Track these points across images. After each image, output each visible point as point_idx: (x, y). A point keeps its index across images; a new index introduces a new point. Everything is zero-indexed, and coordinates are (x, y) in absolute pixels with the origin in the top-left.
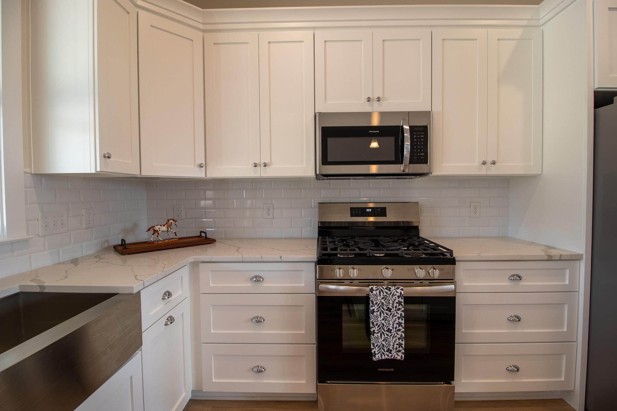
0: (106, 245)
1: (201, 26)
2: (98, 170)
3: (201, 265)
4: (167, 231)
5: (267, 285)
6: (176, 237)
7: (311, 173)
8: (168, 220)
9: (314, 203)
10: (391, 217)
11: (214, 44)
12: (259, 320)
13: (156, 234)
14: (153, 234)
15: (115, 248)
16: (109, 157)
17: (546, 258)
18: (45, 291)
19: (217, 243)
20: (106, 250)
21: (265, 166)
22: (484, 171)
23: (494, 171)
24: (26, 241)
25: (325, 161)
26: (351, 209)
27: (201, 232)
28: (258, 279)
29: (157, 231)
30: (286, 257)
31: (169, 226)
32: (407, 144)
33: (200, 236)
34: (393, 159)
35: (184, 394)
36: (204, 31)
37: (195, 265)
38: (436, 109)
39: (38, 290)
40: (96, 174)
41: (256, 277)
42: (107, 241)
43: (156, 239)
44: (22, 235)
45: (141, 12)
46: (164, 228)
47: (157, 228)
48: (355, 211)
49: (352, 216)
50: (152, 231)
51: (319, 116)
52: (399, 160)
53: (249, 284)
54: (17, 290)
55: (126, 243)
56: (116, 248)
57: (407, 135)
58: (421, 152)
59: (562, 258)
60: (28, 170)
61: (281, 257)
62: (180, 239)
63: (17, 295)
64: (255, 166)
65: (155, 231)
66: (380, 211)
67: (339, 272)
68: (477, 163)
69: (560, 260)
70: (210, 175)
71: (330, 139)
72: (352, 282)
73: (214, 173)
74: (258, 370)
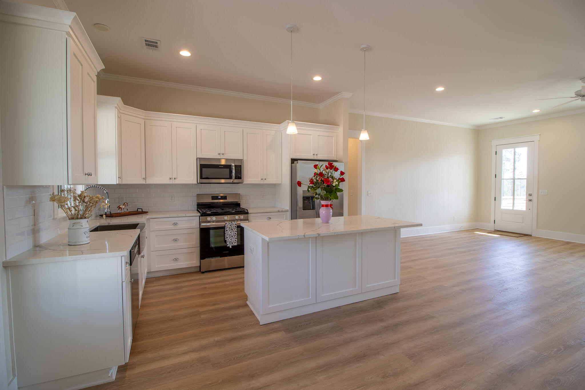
1: (144, 117)
2: (117, 183)
5: (180, 226)
6: (127, 211)
7: (195, 182)
8: (124, 203)
9: (195, 194)
10: (229, 200)
11: (150, 125)
12: (176, 240)
13: (120, 209)
14: (119, 209)
16: (120, 178)
17: (278, 211)
18: (110, 224)
19: (149, 213)
21: (175, 179)
22: (262, 182)
23: (266, 182)
25: (201, 178)
26: (212, 197)
27: (138, 209)
28: (175, 224)
29: (121, 208)
30: (188, 215)
32: (234, 171)
33: (137, 211)
34: (229, 177)
36: (144, 119)
37: (149, 219)
38: (245, 158)
41: (175, 223)
43: (120, 212)
45: (122, 114)
46: (124, 207)
47: (121, 206)
48: (214, 198)
49: (212, 199)
51: (199, 159)
52: (231, 178)
53: (172, 226)
57: (234, 168)
58: (239, 175)
61: (186, 215)
62: (129, 212)
64: (170, 179)
66: (225, 198)
67: (209, 218)
68: (260, 179)
69: (282, 212)
70: (148, 182)
71: (203, 169)
72: (213, 222)
73: (149, 182)
74: (176, 260)
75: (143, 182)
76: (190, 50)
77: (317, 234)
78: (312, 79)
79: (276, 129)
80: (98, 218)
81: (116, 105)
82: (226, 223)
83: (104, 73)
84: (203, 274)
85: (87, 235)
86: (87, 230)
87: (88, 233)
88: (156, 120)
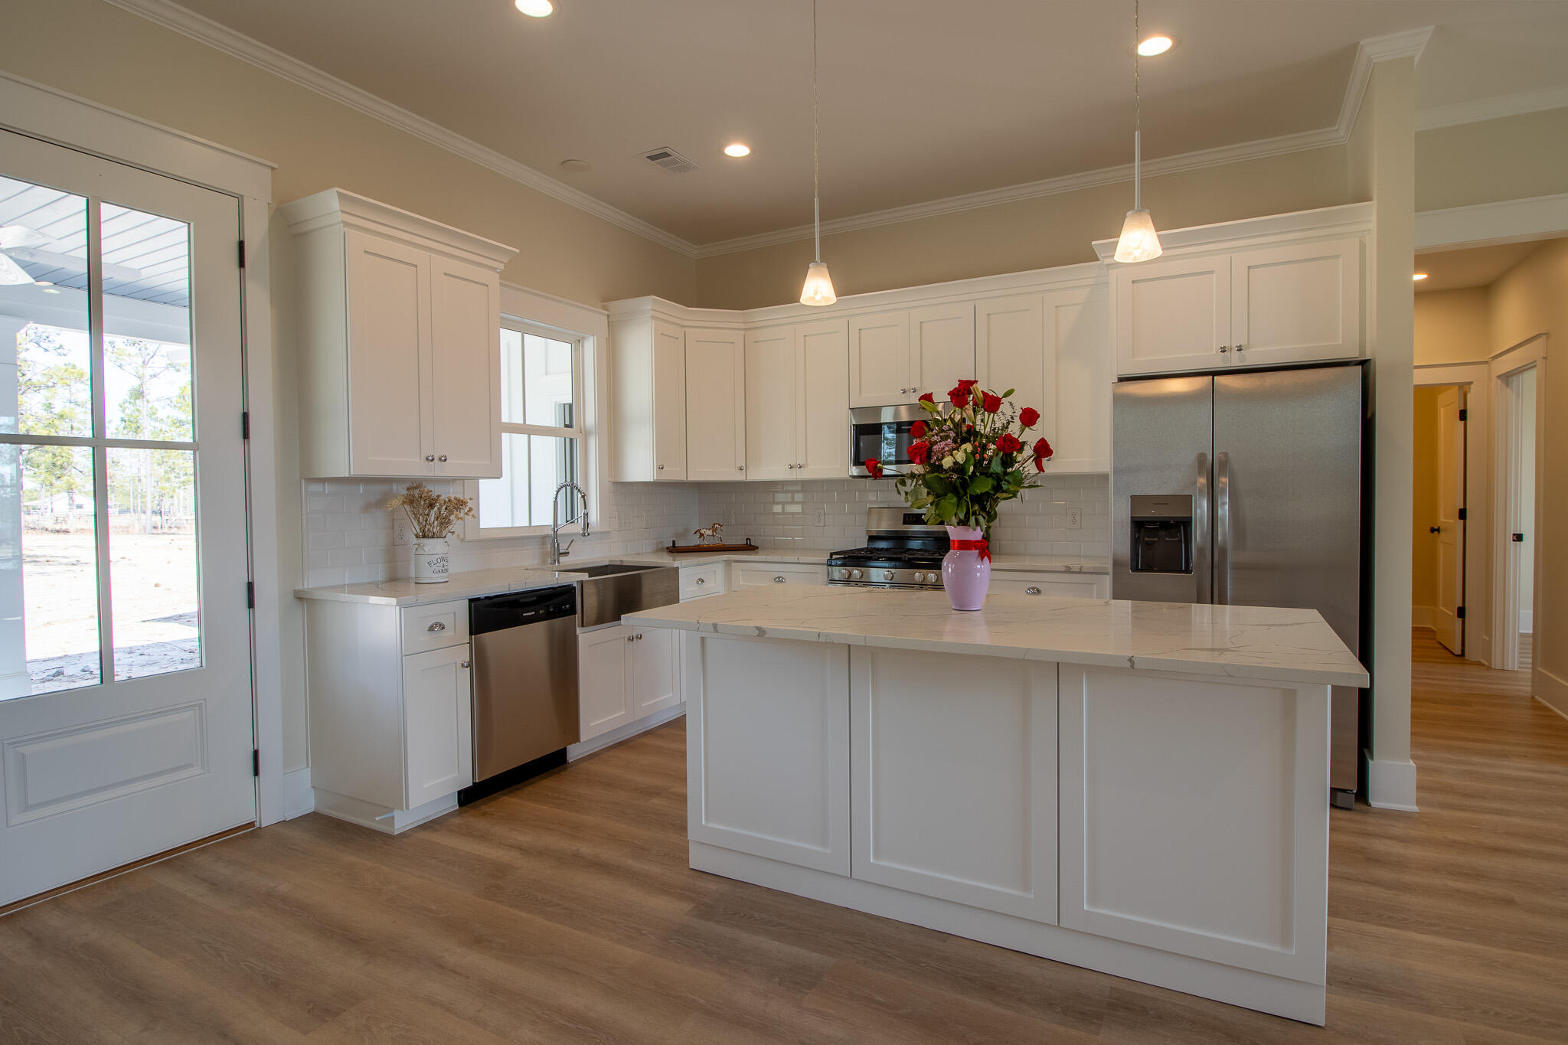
0: (660, 546)
1: (742, 326)
2: (655, 479)
3: (733, 563)
4: (713, 535)
6: (721, 541)
7: (847, 475)
8: (714, 525)
11: (755, 342)
13: (702, 537)
14: (700, 538)
15: (667, 548)
16: (662, 468)
17: (1064, 570)
18: (625, 563)
19: (758, 549)
21: (800, 467)
24: (608, 532)
25: (858, 461)
26: (904, 515)
27: (747, 539)
28: (780, 579)
30: (803, 559)
31: (715, 530)
33: (746, 544)
36: (745, 329)
37: (728, 563)
39: (619, 563)
40: (654, 482)
41: (778, 577)
42: (661, 542)
43: (702, 543)
44: (607, 529)
45: (687, 330)
46: (710, 532)
47: (702, 531)
48: (909, 519)
49: (904, 523)
50: (698, 534)
51: (853, 412)
54: (608, 564)
56: (669, 549)
59: (1083, 570)
60: (610, 479)
61: (799, 559)
62: (724, 545)
63: (606, 566)
64: (792, 468)
65: (702, 535)
69: (1080, 572)
70: (750, 478)
71: (861, 437)
72: (857, 583)
73: (755, 475)
75: (739, 477)
76: (748, 141)
78: (1134, 52)
81: (652, 313)
85: (434, 567)
86: (434, 558)
87: (438, 564)
88: (765, 327)
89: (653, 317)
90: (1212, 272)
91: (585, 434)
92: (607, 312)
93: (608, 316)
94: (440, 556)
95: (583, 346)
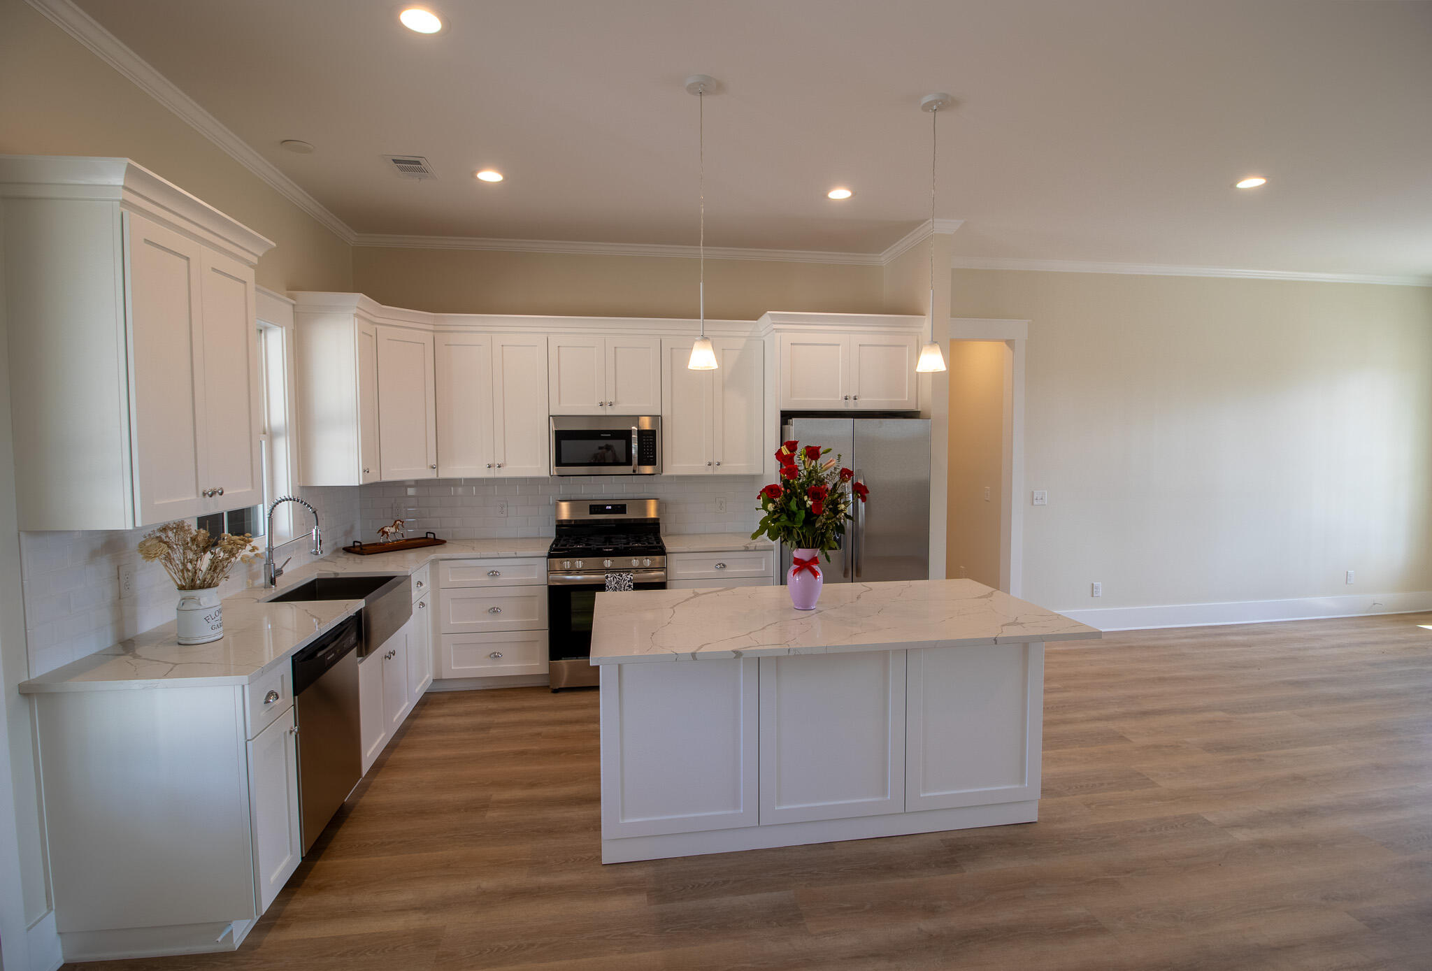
1: (431, 327)
2: (361, 483)
3: (440, 562)
4: (396, 532)
5: (503, 579)
7: (546, 474)
8: (396, 522)
10: (630, 515)
11: (446, 345)
12: (494, 611)
13: (386, 535)
14: (383, 535)
15: (345, 549)
16: (368, 472)
17: (744, 549)
18: (339, 577)
19: (446, 544)
20: (337, 551)
21: (499, 467)
22: (710, 472)
23: (719, 471)
25: (559, 463)
26: (591, 506)
27: (427, 533)
28: (494, 574)
29: (387, 533)
30: (520, 553)
31: (397, 527)
32: (635, 447)
33: (427, 537)
35: (428, 676)
36: (433, 331)
37: (434, 563)
38: (666, 414)
39: (333, 576)
40: (360, 486)
41: (493, 572)
45: (379, 327)
46: (393, 530)
47: (386, 529)
48: (595, 509)
49: (591, 513)
50: (381, 533)
51: (552, 419)
52: (628, 462)
53: (486, 579)
55: (363, 544)
56: (348, 550)
57: (636, 437)
58: (650, 455)
59: (757, 548)
60: (301, 485)
61: (516, 554)
64: (489, 467)
65: (384, 533)
66: (621, 509)
67: (567, 564)
68: (705, 464)
70: (442, 476)
71: (562, 442)
72: (579, 572)
73: (446, 473)
74: (495, 656)
75: (430, 475)
76: (500, 169)
77: (734, 652)
78: (825, 196)
79: (747, 334)
80: (341, 554)
81: (355, 311)
82: (607, 577)
83: (356, 234)
84: (553, 694)
85: (213, 622)
86: (212, 612)
87: (217, 618)
88: (458, 332)
89: (356, 315)
90: (839, 345)
91: (271, 435)
92: (294, 302)
93: (294, 305)
94: (217, 608)
95: (265, 337)
